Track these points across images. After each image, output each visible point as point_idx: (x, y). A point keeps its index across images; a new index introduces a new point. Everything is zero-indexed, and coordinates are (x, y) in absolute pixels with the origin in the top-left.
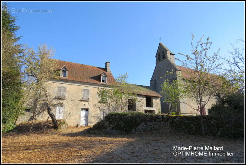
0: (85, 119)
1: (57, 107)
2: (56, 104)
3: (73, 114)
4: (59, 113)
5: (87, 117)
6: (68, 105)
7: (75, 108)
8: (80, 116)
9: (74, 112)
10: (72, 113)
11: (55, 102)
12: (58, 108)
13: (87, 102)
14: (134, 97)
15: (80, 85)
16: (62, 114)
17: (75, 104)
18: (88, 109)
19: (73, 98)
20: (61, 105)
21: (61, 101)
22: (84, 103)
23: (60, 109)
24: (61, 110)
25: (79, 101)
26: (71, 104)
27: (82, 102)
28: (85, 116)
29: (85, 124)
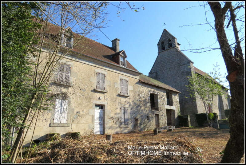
0: (99, 122)
1: (57, 100)
2: (55, 95)
3: (83, 113)
4: (60, 111)
5: (102, 118)
6: (75, 98)
7: (86, 104)
8: (93, 116)
9: (85, 111)
10: (81, 113)
11: (53, 90)
12: (58, 102)
13: (103, 94)
14: (156, 91)
15: (93, 64)
16: (65, 115)
17: (86, 96)
18: (104, 105)
19: (83, 87)
20: (64, 96)
21: (64, 90)
22: (98, 95)
23: (61, 104)
24: (63, 106)
25: (92, 91)
26: (80, 96)
27: (96, 94)
28: (100, 117)
29: (100, 132)
